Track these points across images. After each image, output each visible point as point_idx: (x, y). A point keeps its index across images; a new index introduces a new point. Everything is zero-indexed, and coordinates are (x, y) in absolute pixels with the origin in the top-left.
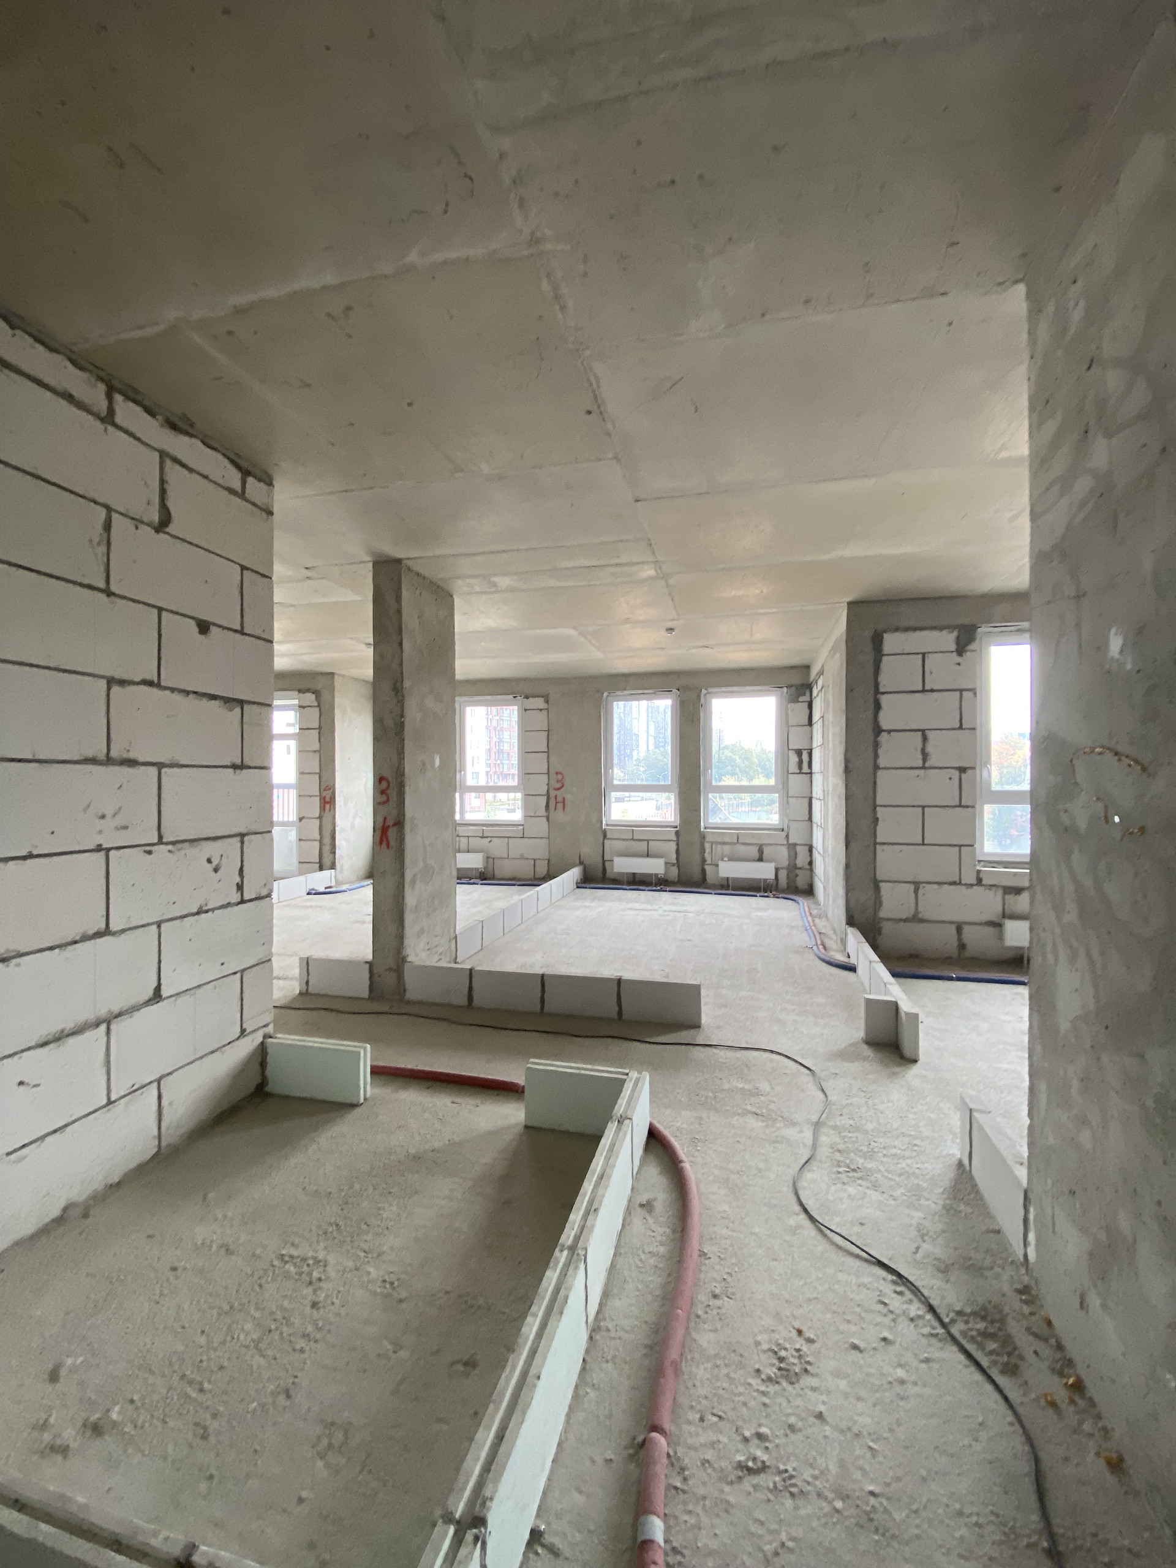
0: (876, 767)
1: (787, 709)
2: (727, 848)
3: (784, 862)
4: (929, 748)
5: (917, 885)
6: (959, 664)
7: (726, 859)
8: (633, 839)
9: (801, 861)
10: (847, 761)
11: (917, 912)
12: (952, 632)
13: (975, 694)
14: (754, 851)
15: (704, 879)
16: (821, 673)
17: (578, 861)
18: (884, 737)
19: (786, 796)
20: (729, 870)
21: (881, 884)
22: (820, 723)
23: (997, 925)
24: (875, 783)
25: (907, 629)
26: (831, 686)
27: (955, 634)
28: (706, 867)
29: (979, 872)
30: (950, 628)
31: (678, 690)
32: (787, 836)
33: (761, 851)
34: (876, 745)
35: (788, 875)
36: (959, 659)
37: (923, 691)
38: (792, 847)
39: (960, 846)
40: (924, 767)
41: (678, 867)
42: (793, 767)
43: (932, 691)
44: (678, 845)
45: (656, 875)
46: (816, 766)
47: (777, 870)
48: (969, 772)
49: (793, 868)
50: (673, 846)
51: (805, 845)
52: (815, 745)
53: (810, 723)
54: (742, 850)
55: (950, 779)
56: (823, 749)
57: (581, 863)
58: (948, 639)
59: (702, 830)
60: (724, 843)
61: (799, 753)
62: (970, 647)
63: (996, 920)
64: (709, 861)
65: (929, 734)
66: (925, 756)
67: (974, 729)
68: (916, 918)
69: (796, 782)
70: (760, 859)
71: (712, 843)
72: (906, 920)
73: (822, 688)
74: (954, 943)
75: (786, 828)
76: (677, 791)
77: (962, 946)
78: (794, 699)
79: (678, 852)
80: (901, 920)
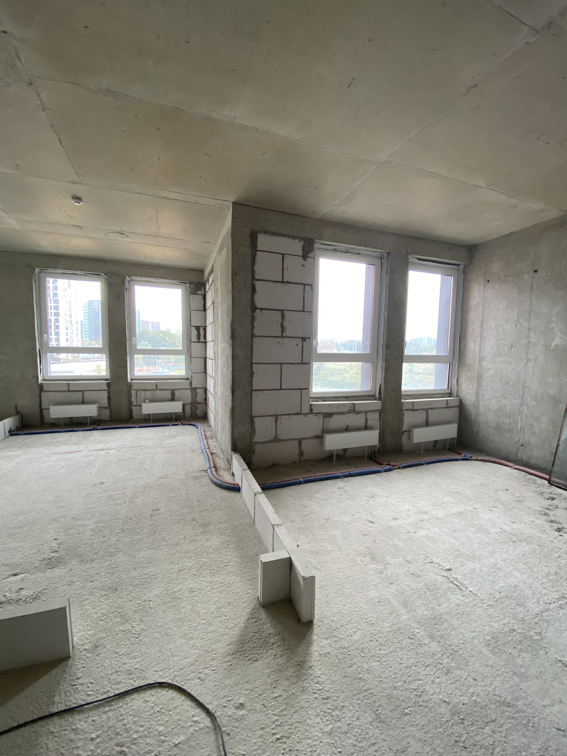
0: (253, 336)
1: (189, 299)
2: (148, 394)
3: (189, 400)
4: (286, 324)
5: (276, 417)
6: (304, 266)
7: (147, 401)
8: (69, 391)
9: (200, 399)
10: (233, 330)
11: (276, 435)
12: (301, 242)
13: (312, 288)
14: (168, 394)
15: (131, 416)
16: (212, 271)
17: (14, 411)
18: (258, 313)
19: (190, 358)
20: (149, 408)
21: (255, 419)
22: (212, 307)
23: (320, 438)
24: (252, 347)
25: (273, 234)
26: (219, 278)
27: (302, 243)
28: (133, 408)
29: (311, 405)
30: (300, 238)
31: (106, 274)
32: (191, 383)
33: (173, 394)
34: (253, 319)
35: (191, 408)
36: (303, 262)
37: (283, 282)
38: (194, 390)
39: (301, 389)
40: (282, 337)
41: (110, 409)
42: (194, 338)
43: (288, 282)
44: (109, 393)
45: (91, 417)
46: (209, 337)
47: (184, 405)
48: (308, 341)
49: (194, 403)
50: (105, 395)
51: (202, 388)
52: (208, 323)
53: (205, 309)
54: (159, 394)
55: (297, 345)
56: (213, 325)
57: (18, 413)
58: (297, 246)
59: (129, 381)
60: (146, 390)
61: (198, 328)
62: (310, 255)
63: (320, 435)
64: (135, 404)
65: (286, 313)
66: (283, 328)
67: (310, 312)
68: (276, 440)
69: (196, 348)
70: (173, 399)
71: (137, 390)
72: (270, 442)
73: (213, 282)
74: (297, 452)
75: (190, 378)
76: (108, 352)
77: (301, 454)
78: (193, 292)
79: (109, 398)
80: (267, 442)
